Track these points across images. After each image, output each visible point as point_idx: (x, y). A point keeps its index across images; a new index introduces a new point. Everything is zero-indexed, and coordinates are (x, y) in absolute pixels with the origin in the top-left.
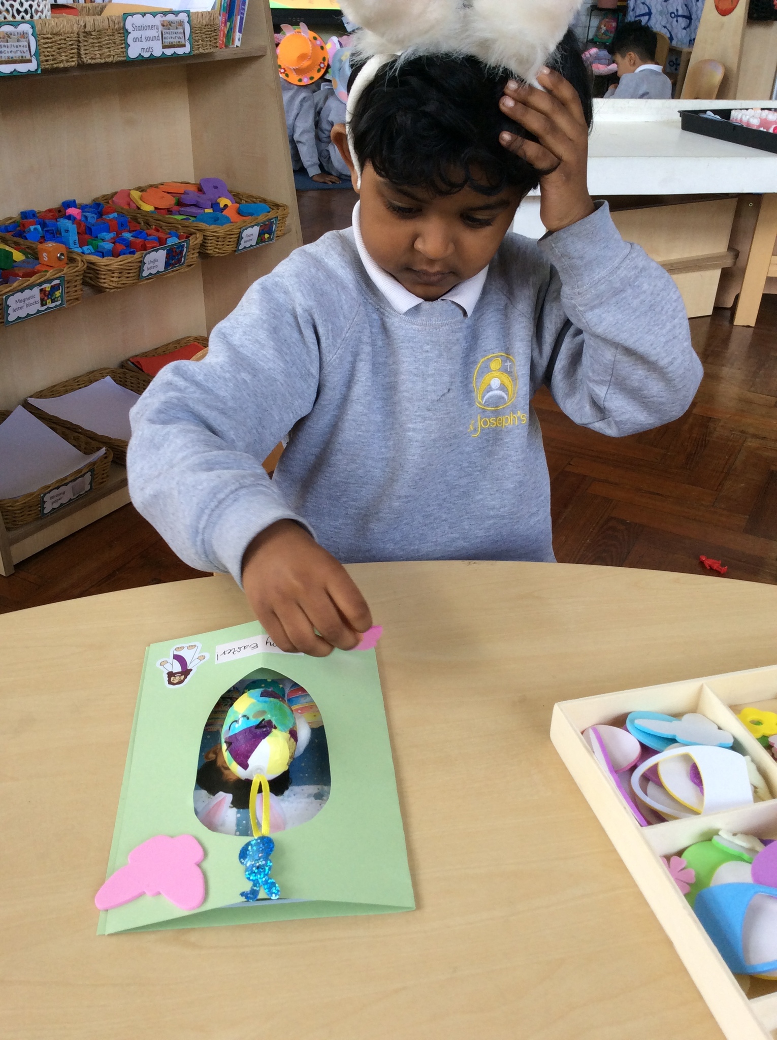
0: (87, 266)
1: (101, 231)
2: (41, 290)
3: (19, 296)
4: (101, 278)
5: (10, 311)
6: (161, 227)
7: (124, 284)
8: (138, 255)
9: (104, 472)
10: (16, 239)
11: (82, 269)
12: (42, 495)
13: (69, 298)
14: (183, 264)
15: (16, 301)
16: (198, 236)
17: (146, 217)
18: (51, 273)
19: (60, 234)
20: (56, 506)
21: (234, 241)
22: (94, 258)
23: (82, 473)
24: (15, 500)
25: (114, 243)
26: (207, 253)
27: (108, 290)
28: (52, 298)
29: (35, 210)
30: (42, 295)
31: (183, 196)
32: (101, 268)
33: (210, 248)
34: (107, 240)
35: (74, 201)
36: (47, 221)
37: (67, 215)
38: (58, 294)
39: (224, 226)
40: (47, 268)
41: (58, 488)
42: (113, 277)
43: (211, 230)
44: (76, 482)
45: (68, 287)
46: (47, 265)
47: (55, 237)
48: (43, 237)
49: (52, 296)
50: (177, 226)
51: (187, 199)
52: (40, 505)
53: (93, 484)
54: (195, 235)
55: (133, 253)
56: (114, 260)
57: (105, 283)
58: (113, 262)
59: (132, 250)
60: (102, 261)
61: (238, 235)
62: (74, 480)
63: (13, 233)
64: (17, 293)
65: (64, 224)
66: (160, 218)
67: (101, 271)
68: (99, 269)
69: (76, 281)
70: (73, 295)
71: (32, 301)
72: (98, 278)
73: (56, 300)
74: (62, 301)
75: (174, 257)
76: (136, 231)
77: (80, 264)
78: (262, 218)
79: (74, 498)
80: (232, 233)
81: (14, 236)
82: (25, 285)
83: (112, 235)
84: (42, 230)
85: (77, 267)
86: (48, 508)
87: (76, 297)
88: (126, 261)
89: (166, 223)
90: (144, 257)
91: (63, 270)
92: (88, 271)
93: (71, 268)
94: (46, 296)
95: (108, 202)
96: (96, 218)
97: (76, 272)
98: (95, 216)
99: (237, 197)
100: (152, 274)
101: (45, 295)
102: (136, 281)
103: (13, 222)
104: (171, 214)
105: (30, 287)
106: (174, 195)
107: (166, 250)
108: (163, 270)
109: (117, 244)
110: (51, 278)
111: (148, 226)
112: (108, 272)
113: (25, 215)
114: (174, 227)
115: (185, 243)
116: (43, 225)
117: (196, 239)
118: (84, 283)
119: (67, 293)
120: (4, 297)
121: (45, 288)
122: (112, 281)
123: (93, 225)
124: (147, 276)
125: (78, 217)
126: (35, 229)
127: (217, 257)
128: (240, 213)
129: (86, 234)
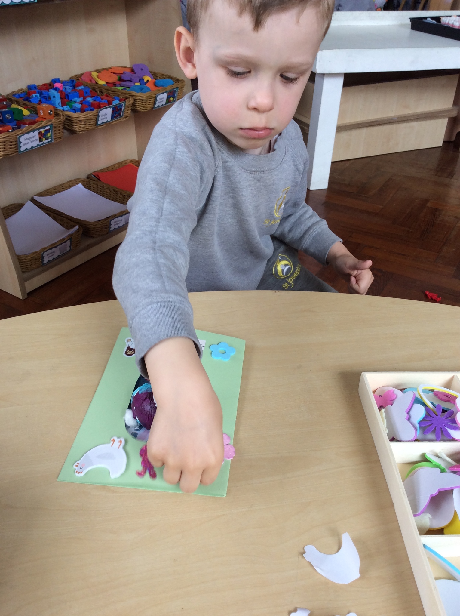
0: (66, 118)
1: (74, 97)
2: (40, 133)
3: (26, 136)
4: (74, 125)
5: (21, 145)
6: (109, 94)
7: (87, 128)
8: (95, 111)
9: (78, 240)
10: (25, 102)
11: (63, 119)
12: (42, 253)
13: (55, 137)
14: (122, 116)
15: (25, 139)
16: (131, 99)
17: (100, 88)
18: (45, 122)
19: (51, 99)
20: (50, 259)
21: (152, 102)
23: (65, 240)
24: (26, 256)
25: (82, 104)
26: (137, 110)
27: (78, 132)
29: (36, 84)
30: (40, 135)
31: (122, 75)
32: (74, 119)
33: (138, 106)
34: (77, 102)
35: (59, 79)
36: (43, 92)
37: (54, 87)
38: (49, 135)
39: (146, 93)
40: (43, 120)
41: (51, 249)
42: (81, 125)
43: (138, 96)
44: (61, 246)
45: (55, 131)
46: (43, 118)
47: (47, 101)
48: (40, 101)
49: (46, 136)
50: (118, 93)
51: (125, 77)
52: (41, 259)
53: (71, 247)
54: (128, 99)
55: (92, 110)
56: (81, 114)
57: (76, 128)
58: (81, 115)
59: (92, 108)
60: (74, 115)
61: (154, 99)
62: (61, 244)
65: (53, 92)
66: (108, 88)
67: (74, 121)
68: (72, 119)
69: (59, 127)
70: (58, 135)
71: (34, 139)
72: (72, 125)
73: (48, 138)
74: (52, 139)
75: (116, 113)
76: (95, 96)
78: (169, 88)
79: (60, 255)
80: (151, 97)
81: (24, 100)
82: (30, 129)
83: (81, 99)
84: (40, 96)
85: (60, 118)
86: (46, 260)
87: (59, 136)
88: (88, 115)
89: (113, 91)
90: (99, 113)
91: (52, 121)
92: (67, 121)
93: (57, 119)
94: (42, 136)
95: (78, 79)
96: (71, 89)
97: (60, 121)
99: (155, 75)
100: (104, 122)
102: (95, 127)
103: (23, 92)
104: (116, 86)
105: (33, 131)
106: (118, 74)
107: (112, 109)
108: (110, 120)
109: (83, 104)
110: (45, 125)
111: (102, 93)
112: (79, 122)
113: (30, 87)
114: (117, 94)
115: (123, 104)
116: (41, 94)
117: (130, 101)
118: (65, 128)
119: (55, 134)
120: (18, 137)
121: (42, 131)
122: (81, 127)
123: (70, 94)
124: (100, 124)
125: (61, 89)
126: (36, 96)
127: (143, 112)
128: (155, 85)
129: (65, 99)
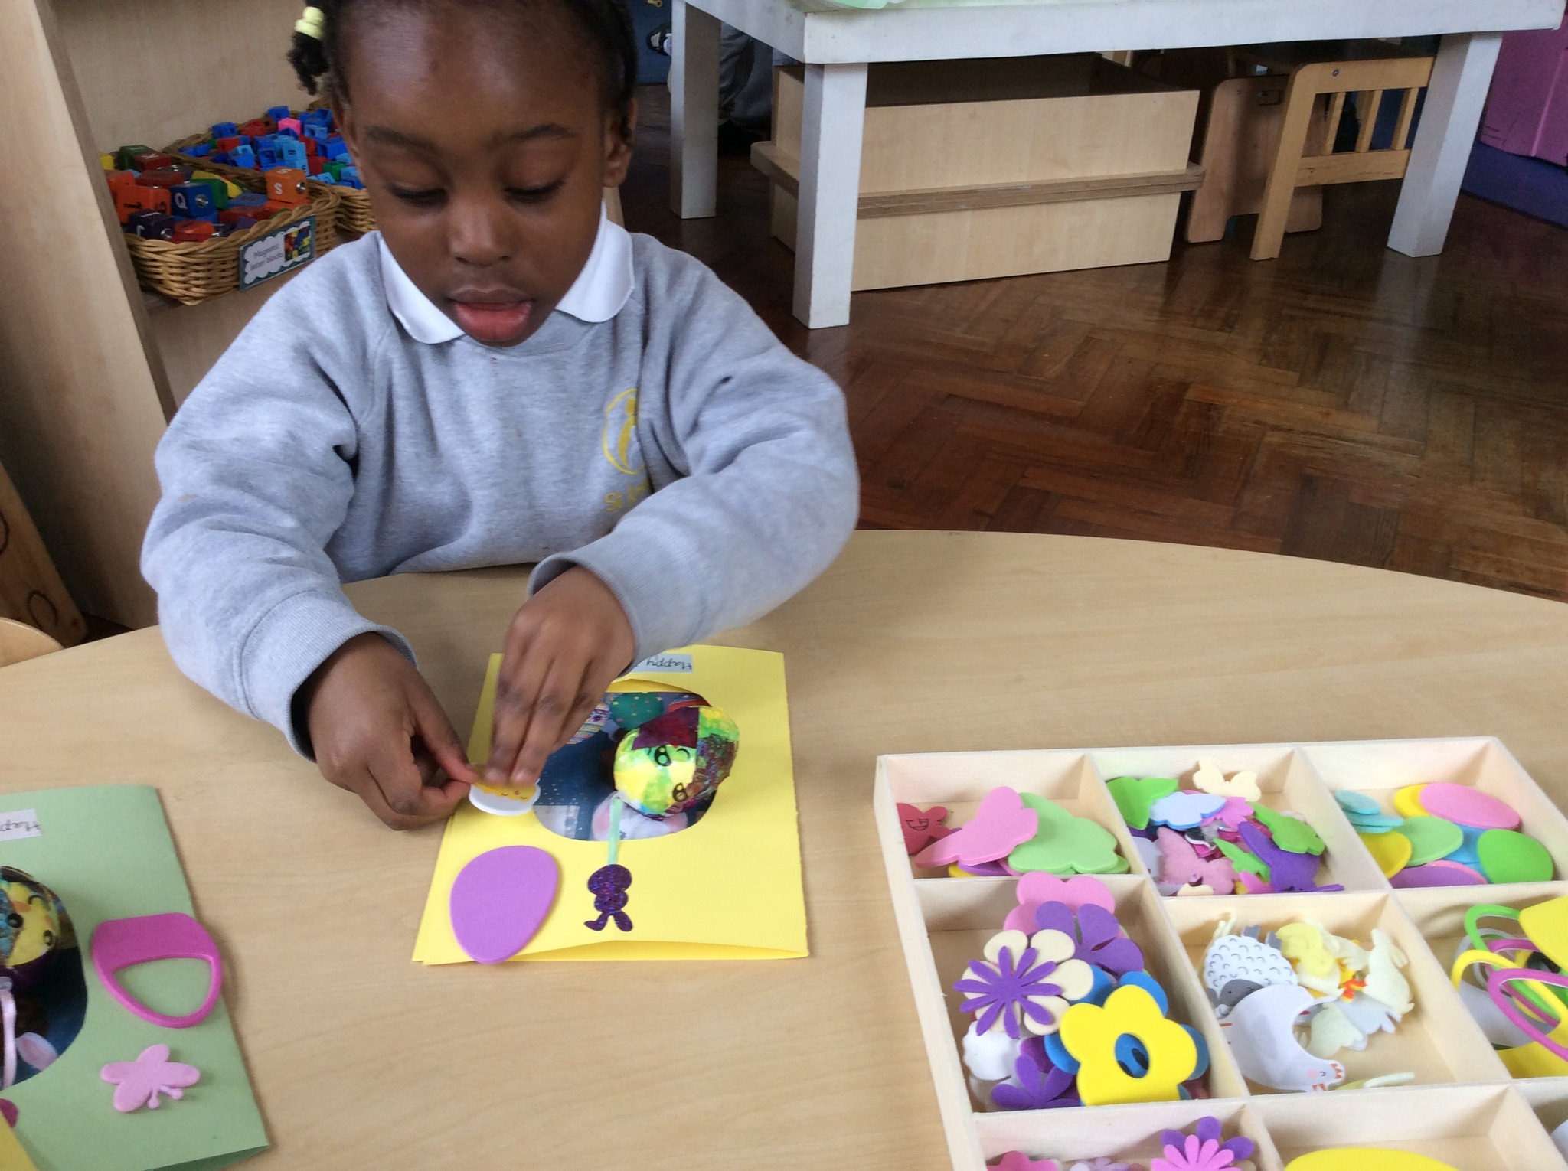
0: (341, 204)
2: (287, 237)
3: (259, 246)
4: (357, 219)
5: (248, 269)
10: (218, 166)
11: (335, 204)
15: (256, 254)
18: (297, 211)
19: (281, 155)
22: (347, 190)
28: (300, 248)
29: (234, 122)
30: (288, 245)
35: (286, 108)
36: (260, 139)
37: (281, 128)
38: (306, 242)
40: (290, 207)
45: (318, 232)
46: (281, 202)
47: (277, 161)
48: (258, 162)
49: (299, 244)
63: (211, 158)
64: (254, 243)
65: (282, 141)
67: (358, 208)
69: (327, 222)
70: (324, 244)
71: (273, 253)
72: (352, 219)
73: (304, 251)
74: (312, 253)
77: (331, 198)
81: (215, 161)
82: (267, 229)
84: (255, 152)
85: (329, 201)
91: (311, 208)
92: (340, 210)
93: (322, 204)
94: (293, 245)
96: (326, 131)
97: (328, 209)
98: (325, 129)
101: (291, 245)
103: (201, 142)
105: (273, 233)
110: (299, 218)
112: (368, 210)
113: (219, 131)
116: (254, 144)
119: (317, 240)
120: (242, 248)
121: (291, 234)
123: (328, 143)
125: (300, 132)
126: (244, 150)
129: (317, 155)
